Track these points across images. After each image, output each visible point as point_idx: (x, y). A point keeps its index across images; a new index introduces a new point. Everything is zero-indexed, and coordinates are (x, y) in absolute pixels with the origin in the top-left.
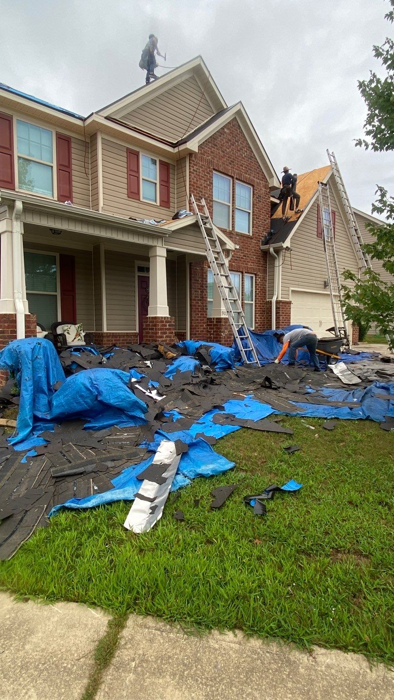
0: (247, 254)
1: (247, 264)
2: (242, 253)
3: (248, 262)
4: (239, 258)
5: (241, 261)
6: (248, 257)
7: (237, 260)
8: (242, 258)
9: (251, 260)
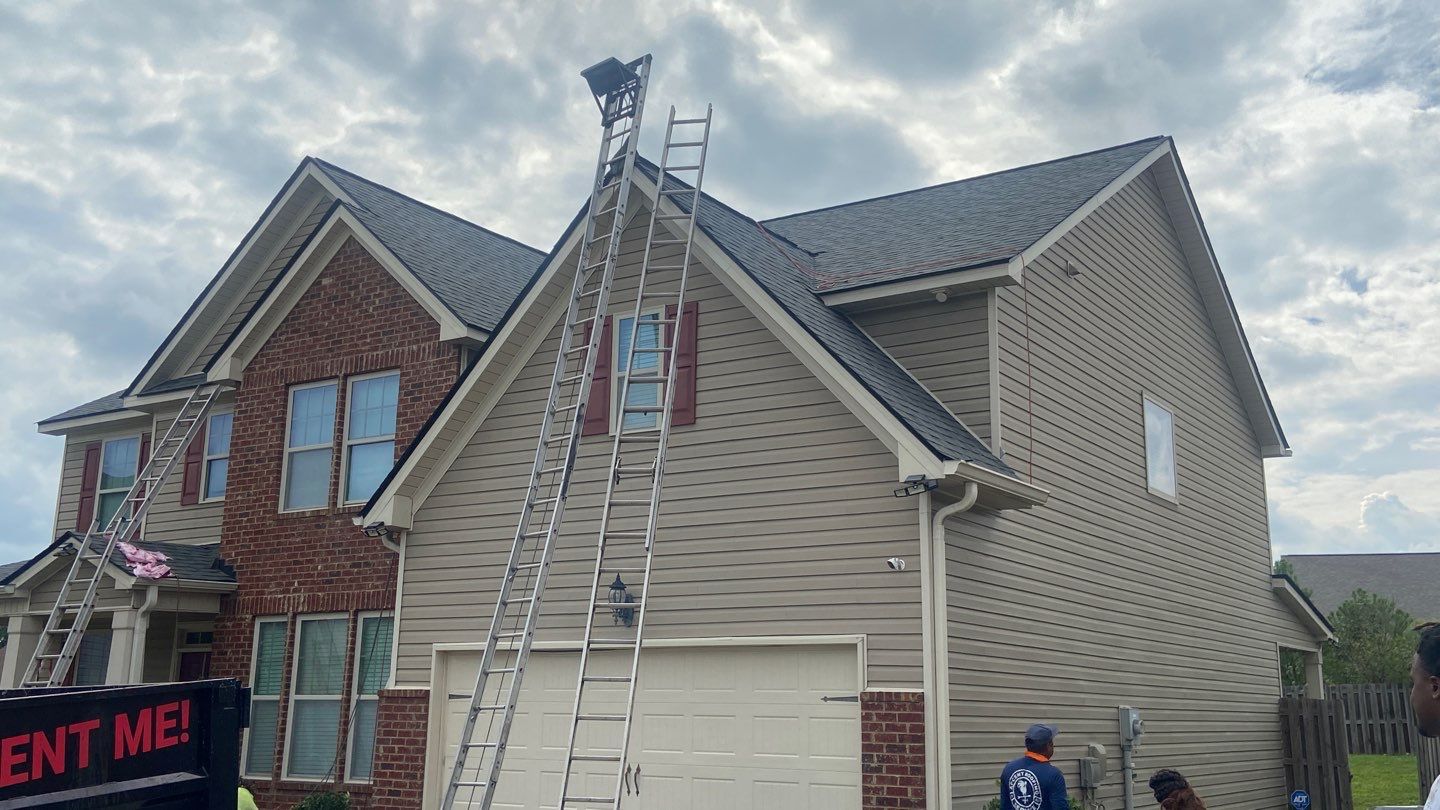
0: (362, 558)
1: (360, 587)
2: (347, 559)
3: (365, 579)
4: (338, 574)
5: (343, 581)
6: (367, 564)
7: (331, 582)
8: (347, 573)
9: (376, 571)
